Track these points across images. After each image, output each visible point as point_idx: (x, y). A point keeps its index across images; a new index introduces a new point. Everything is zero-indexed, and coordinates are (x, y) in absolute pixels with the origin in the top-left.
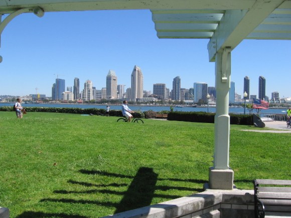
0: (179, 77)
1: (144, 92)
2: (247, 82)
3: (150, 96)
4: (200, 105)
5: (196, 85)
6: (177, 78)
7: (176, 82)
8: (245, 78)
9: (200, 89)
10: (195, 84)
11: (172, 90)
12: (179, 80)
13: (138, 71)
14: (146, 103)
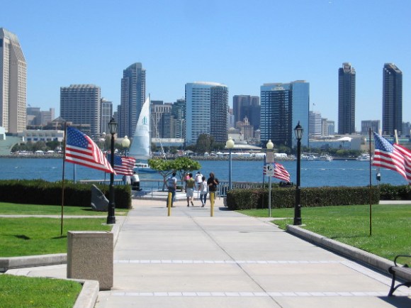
0: (140, 64)
1: (30, 111)
2: (347, 81)
3: (49, 127)
4: (202, 152)
5: (193, 90)
6: (134, 67)
7: (133, 80)
8: (341, 71)
9: (206, 104)
10: (187, 86)
11: (119, 107)
12: (142, 75)
13: (10, 46)
14: (34, 148)
